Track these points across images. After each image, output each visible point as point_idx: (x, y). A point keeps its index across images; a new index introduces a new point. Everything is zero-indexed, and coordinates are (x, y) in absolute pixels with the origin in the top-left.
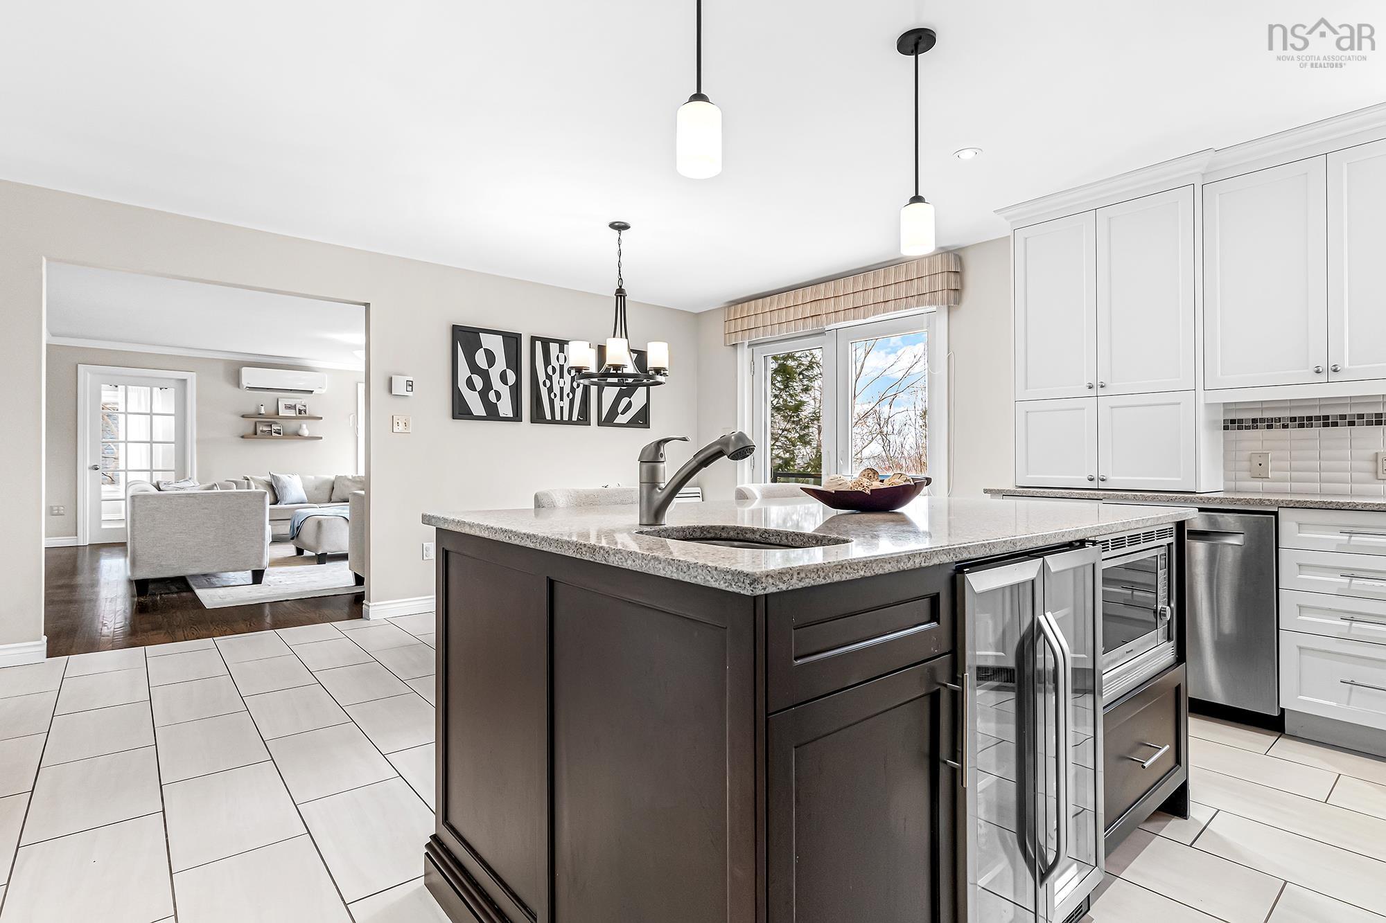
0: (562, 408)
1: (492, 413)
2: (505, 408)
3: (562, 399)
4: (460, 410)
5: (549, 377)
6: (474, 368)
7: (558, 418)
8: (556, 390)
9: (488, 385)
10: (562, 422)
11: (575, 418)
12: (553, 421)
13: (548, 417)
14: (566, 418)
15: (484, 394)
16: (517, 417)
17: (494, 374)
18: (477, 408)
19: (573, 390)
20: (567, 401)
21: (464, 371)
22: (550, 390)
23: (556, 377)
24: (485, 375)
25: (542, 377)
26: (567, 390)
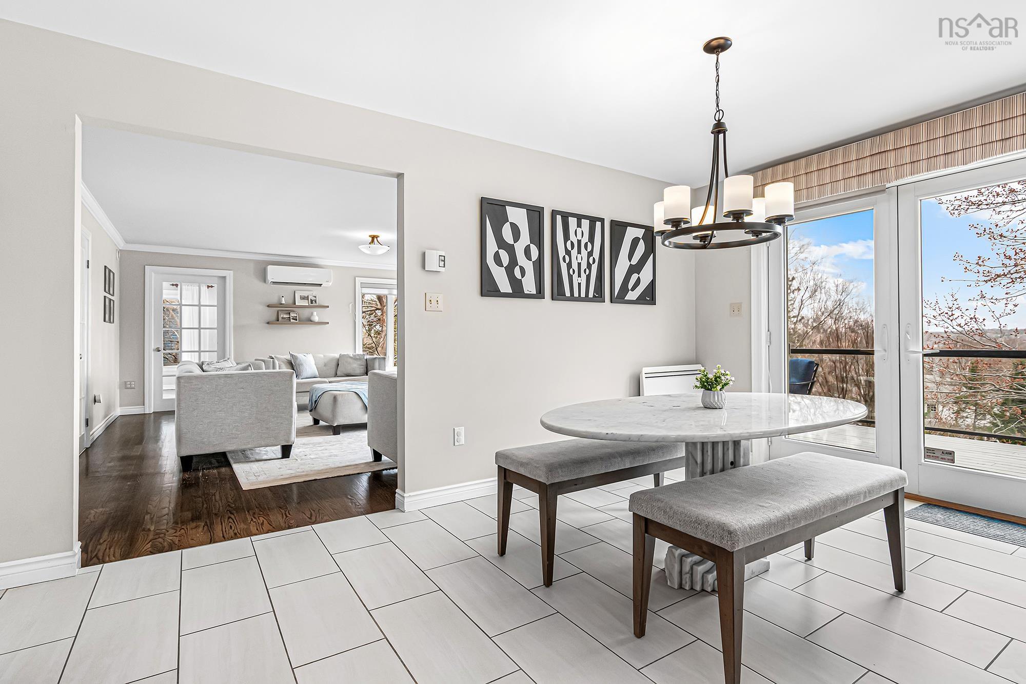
0: (579, 284)
1: (518, 291)
2: (529, 285)
3: (579, 276)
4: (488, 288)
5: (568, 253)
6: (501, 243)
7: (576, 295)
8: (575, 266)
9: (513, 261)
10: (579, 299)
11: (591, 295)
12: (572, 298)
13: (568, 294)
14: (583, 295)
15: (510, 270)
16: (540, 294)
17: (519, 248)
18: (504, 285)
19: (589, 266)
20: (584, 276)
21: (492, 246)
22: (569, 266)
23: (574, 252)
24: (511, 250)
25: (562, 252)
26: (584, 266)
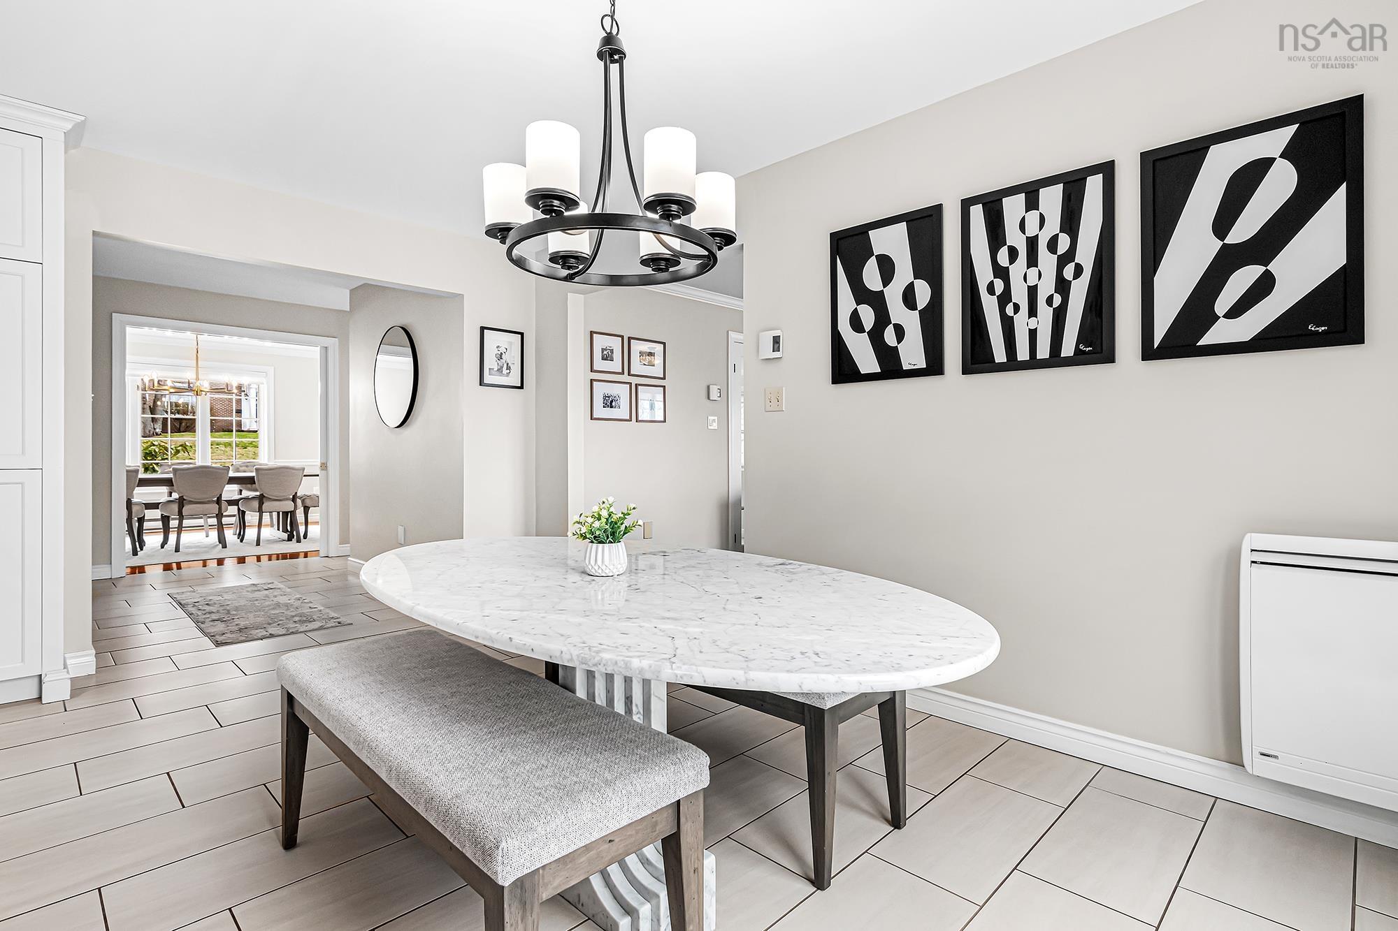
0: (1033, 334)
1: (891, 368)
2: (912, 353)
3: (1033, 312)
4: (844, 370)
5: (1001, 273)
6: (862, 294)
7: (1023, 354)
8: (1019, 295)
9: (883, 318)
10: (1033, 363)
11: (1068, 349)
12: (1013, 364)
13: (1000, 356)
14: (1043, 352)
15: (876, 336)
16: (934, 366)
17: (894, 295)
18: (866, 360)
19: (1063, 286)
20: (1045, 314)
21: (847, 301)
22: (1005, 298)
23: (1018, 270)
24: (877, 301)
25: (984, 274)
26: (1047, 287)
